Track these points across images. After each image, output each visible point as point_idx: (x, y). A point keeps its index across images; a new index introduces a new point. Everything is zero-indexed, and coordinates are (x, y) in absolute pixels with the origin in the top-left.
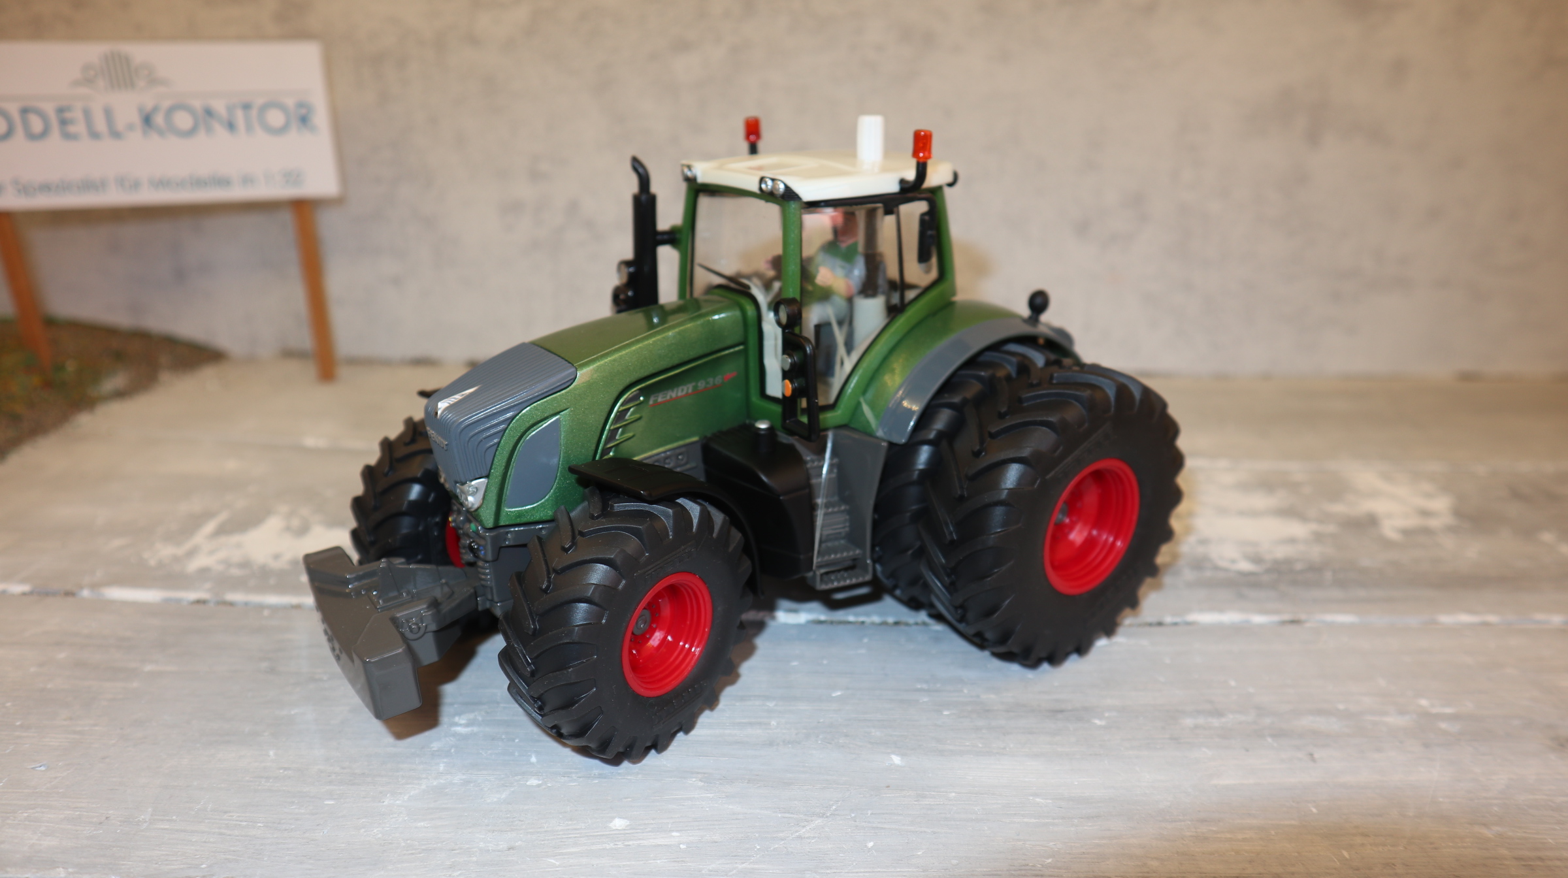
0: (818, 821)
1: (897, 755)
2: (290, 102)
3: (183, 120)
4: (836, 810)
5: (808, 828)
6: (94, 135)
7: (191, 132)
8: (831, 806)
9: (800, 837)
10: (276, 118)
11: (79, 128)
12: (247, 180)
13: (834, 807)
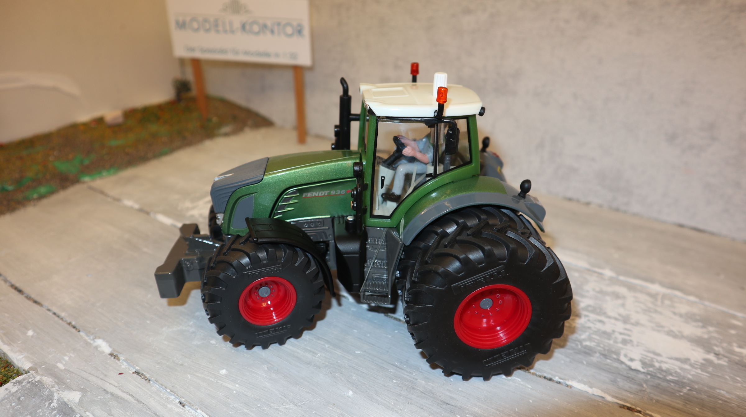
0: (291, 406)
1: (353, 391)
2: (295, 24)
3: (256, 28)
4: (303, 404)
5: (284, 407)
6: (225, 31)
7: (257, 33)
8: (303, 401)
9: (278, 409)
10: (289, 30)
11: (220, 28)
12: (277, 55)
13: (303, 403)
